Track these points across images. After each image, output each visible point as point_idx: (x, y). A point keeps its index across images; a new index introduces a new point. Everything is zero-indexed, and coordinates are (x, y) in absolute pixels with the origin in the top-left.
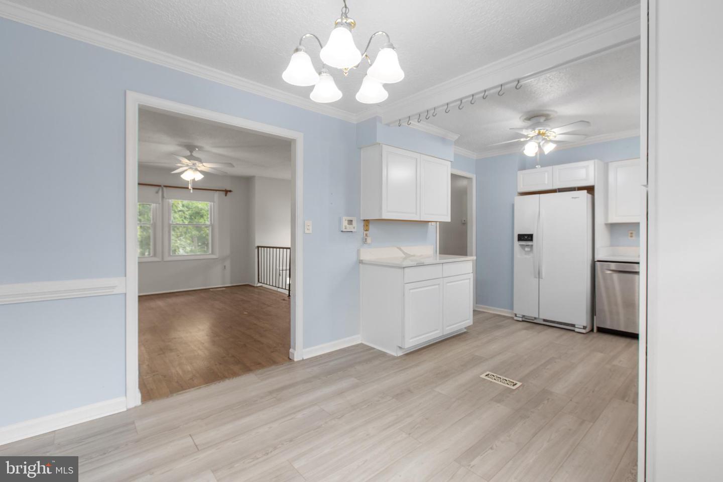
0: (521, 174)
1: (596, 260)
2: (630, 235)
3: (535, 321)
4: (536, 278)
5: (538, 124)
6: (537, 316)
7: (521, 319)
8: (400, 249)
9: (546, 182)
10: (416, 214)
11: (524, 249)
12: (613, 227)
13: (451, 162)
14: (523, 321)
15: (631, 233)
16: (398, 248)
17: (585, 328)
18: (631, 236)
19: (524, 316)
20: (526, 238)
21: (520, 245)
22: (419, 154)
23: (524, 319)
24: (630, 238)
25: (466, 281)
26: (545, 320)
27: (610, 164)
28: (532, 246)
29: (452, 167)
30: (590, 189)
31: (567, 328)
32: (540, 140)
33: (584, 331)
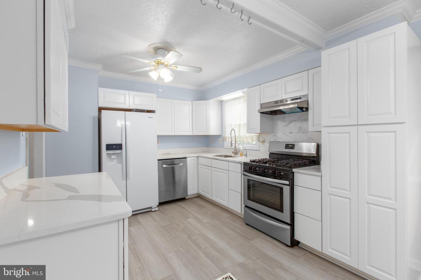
0: (102, 92)
4: (124, 180)
18: (158, 143)
20: (114, 147)
33: (157, 209)
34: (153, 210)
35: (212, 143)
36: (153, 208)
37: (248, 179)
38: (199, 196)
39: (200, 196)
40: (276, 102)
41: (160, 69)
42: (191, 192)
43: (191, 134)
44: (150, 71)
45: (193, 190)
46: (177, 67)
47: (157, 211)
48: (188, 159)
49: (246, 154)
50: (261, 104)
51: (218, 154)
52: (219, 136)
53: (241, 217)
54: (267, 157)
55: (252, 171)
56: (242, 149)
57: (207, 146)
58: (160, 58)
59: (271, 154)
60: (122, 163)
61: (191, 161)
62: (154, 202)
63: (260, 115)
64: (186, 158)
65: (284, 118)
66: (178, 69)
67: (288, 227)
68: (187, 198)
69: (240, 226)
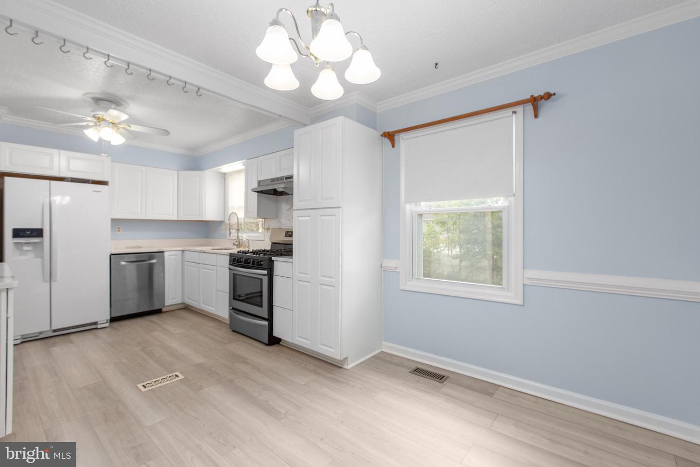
0: (8, 149)
2: (117, 230)
3: (40, 336)
4: (46, 282)
11: (21, 248)
15: (119, 228)
17: (106, 321)
18: (119, 231)
20: (27, 233)
31: (85, 330)
33: (107, 325)
34: (99, 326)
35: (213, 232)
36: (99, 323)
37: (233, 274)
38: (186, 308)
39: (188, 307)
40: (273, 180)
41: (102, 126)
42: (170, 301)
43: (176, 219)
44: (87, 127)
45: (174, 299)
46: (130, 126)
47: (106, 329)
48: (166, 254)
49: (249, 245)
50: (259, 182)
51: (216, 247)
52: (221, 222)
53: (226, 323)
54: (268, 248)
55: (242, 263)
56: (245, 239)
57: (207, 237)
58: (100, 114)
59: (274, 244)
60: (42, 257)
61: (172, 257)
62: (103, 315)
63: (258, 195)
64: (163, 252)
65: (287, 200)
66: (131, 129)
67: (266, 323)
68: (164, 309)
69: (225, 333)
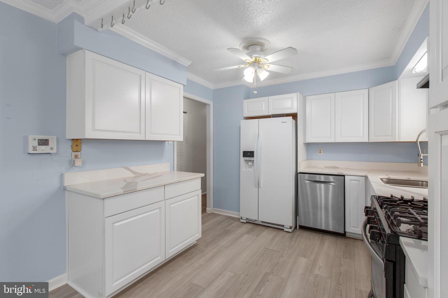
0: (246, 103)
1: (298, 172)
2: (319, 151)
3: (256, 222)
4: (256, 187)
5: (255, 52)
6: (257, 219)
7: (245, 221)
8: (128, 169)
9: (264, 110)
10: (140, 134)
11: (248, 164)
12: (308, 145)
13: (184, 85)
14: (247, 222)
15: (320, 150)
16: (125, 168)
17: (291, 228)
18: (320, 153)
19: (247, 219)
20: (249, 154)
21: (245, 160)
22: (144, 72)
23: (247, 221)
24: (319, 154)
25: (194, 198)
26: (262, 222)
27: (307, 97)
28: (253, 160)
29: (184, 91)
30: (294, 116)
31: (278, 228)
32: (257, 68)
33: (291, 231)
34: (285, 230)
36: (285, 227)
42: (352, 228)
45: (356, 227)
48: (347, 178)
61: (353, 182)
64: (343, 176)
68: (348, 235)
